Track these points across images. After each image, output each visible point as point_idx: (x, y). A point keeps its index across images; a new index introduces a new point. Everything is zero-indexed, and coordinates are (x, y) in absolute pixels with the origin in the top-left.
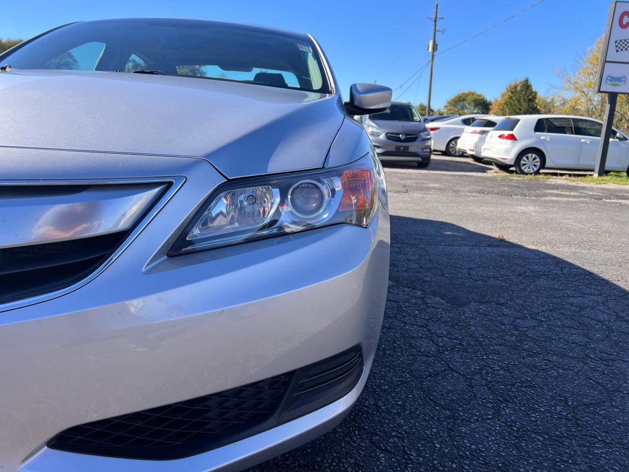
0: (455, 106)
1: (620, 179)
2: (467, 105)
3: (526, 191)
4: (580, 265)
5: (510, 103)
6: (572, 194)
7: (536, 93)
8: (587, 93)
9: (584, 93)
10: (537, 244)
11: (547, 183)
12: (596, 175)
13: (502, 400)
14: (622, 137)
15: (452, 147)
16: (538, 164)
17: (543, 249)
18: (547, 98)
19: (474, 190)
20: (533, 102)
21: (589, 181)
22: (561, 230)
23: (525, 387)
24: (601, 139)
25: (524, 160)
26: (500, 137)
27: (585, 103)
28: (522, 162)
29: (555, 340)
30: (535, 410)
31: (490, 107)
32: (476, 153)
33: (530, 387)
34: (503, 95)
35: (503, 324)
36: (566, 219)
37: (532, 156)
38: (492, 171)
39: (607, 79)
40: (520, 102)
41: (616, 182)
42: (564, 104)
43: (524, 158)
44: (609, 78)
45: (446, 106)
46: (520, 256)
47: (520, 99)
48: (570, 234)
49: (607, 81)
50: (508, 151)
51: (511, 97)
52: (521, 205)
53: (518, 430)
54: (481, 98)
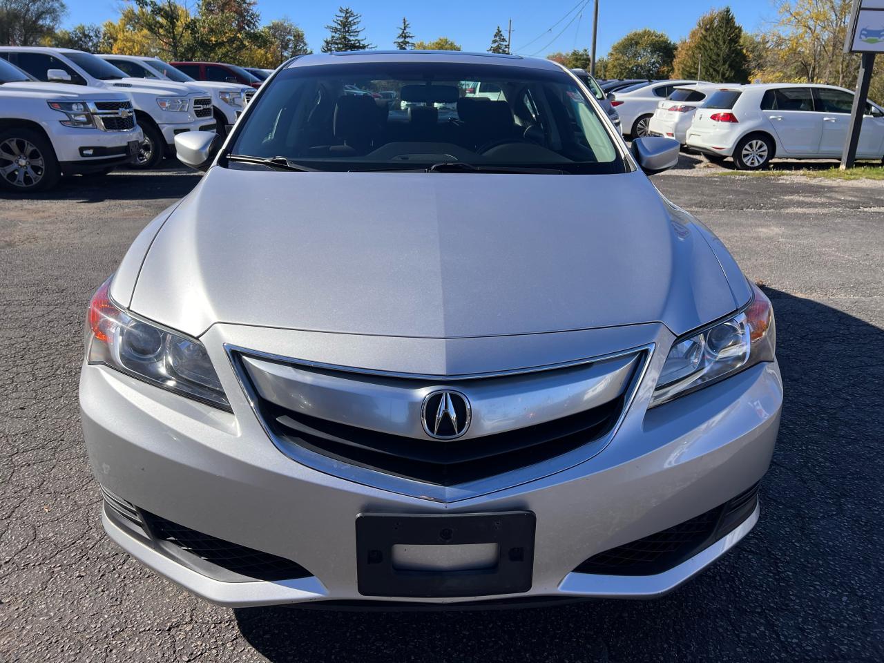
0: (624, 54)
1: (875, 172)
2: (642, 52)
3: (758, 201)
4: (867, 320)
5: (704, 45)
6: (818, 200)
7: (740, 30)
8: (813, 28)
9: (810, 29)
10: (806, 291)
11: (781, 182)
12: (843, 167)
13: (839, 494)
14: (878, 112)
15: (640, 129)
16: (765, 154)
17: (814, 297)
18: (757, 36)
19: (693, 202)
20: (736, 42)
21: (835, 176)
22: (826, 266)
23: (856, 480)
24: (850, 117)
25: (746, 150)
26: (714, 117)
27: (810, 43)
28: (744, 152)
29: (869, 422)
30: (875, 504)
31: (675, 53)
32: (676, 137)
33: (861, 478)
34: (693, 34)
35: (807, 406)
36: (825, 246)
37: (757, 143)
38: (702, 165)
39: (861, 34)
40: (719, 44)
41: (870, 176)
42: (778, 44)
43: (747, 147)
44: (864, 32)
45: (612, 54)
46: (793, 311)
47: (718, 39)
48: (840, 271)
49: (862, 36)
50: (725, 137)
51: (705, 37)
52: (762, 226)
53: (866, 525)
54: (661, 39)
